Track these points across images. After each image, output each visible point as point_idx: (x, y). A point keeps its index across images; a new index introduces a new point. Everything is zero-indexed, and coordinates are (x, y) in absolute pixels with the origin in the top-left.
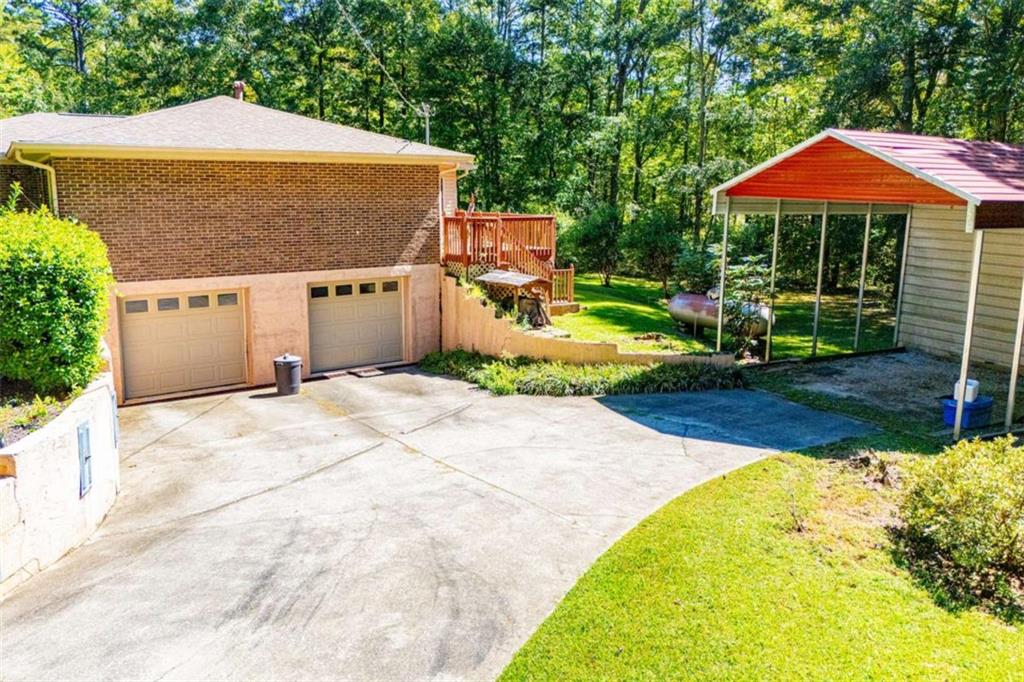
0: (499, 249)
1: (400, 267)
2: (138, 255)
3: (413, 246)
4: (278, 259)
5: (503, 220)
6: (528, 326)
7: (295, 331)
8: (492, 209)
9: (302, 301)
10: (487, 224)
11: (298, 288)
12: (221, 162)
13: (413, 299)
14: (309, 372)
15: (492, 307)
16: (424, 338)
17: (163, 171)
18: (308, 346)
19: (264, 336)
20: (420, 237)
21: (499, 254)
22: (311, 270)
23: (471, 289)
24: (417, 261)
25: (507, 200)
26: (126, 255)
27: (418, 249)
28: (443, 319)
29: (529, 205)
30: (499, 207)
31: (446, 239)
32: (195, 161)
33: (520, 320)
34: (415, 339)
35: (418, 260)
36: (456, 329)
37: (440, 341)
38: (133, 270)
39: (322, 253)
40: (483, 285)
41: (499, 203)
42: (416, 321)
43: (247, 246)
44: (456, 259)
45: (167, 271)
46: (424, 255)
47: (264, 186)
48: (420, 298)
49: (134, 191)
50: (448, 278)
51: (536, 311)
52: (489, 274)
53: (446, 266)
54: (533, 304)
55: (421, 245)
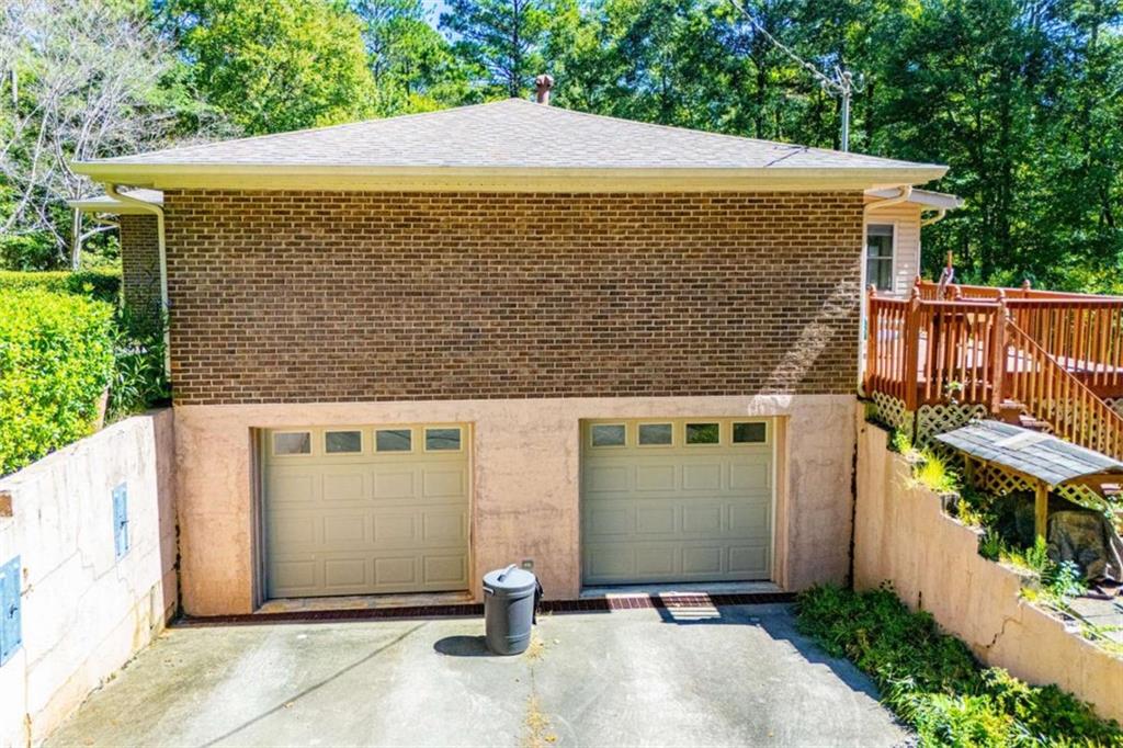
0: (998, 374)
1: (767, 398)
2: (286, 357)
3: (799, 356)
4: (526, 372)
5: (1012, 306)
6: (1073, 588)
7: (553, 509)
8: (992, 277)
9: (568, 453)
10: (971, 317)
11: (560, 427)
12: (431, 195)
13: (794, 463)
14: (576, 585)
15: (971, 526)
16: (814, 545)
17: (332, 211)
18: (576, 538)
19: (496, 513)
20: (814, 338)
21: (997, 384)
22: (585, 395)
23: (921, 465)
24: (805, 387)
25: (1023, 262)
26: (266, 357)
27: (809, 363)
28: (858, 509)
29: (1068, 273)
30: (1006, 274)
31: (872, 346)
32: (386, 194)
33: (1050, 579)
34: (794, 545)
35: (806, 385)
36: (884, 544)
37: (851, 555)
38: (278, 382)
39: (610, 364)
40: (953, 458)
41: (1007, 267)
42: (798, 510)
43: (470, 346)
44: (893, 389)
45: (332, 387)
46: (821, 375)
47: (507, 238)
48: (810, 462)
49: (284, 246)
50: (873, 430)
51: (1098, 545)
52: (970, 429)
53: (870, 400)
54: (1088, 526)
55: (814, 356)
